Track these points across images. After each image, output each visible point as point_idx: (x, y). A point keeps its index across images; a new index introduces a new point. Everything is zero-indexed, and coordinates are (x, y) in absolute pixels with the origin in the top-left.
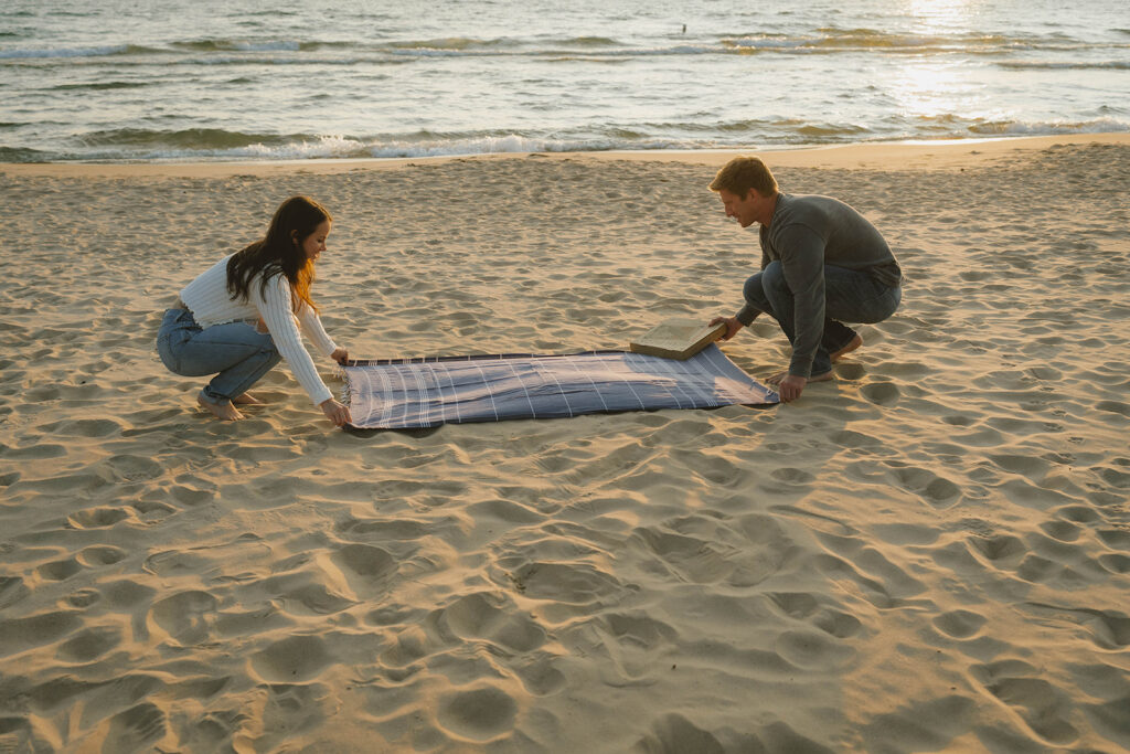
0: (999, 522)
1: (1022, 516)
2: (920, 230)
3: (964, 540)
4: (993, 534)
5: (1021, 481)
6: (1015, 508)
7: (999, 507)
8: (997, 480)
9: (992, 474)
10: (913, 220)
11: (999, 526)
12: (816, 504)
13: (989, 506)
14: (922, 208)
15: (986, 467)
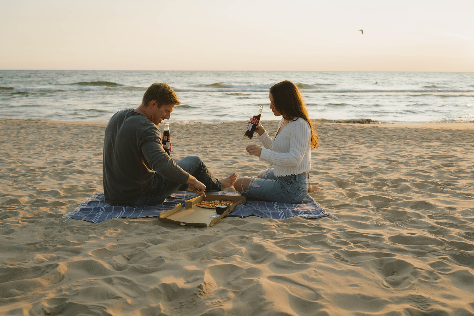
0: (437, 299)
1: (458, 296)
2: (458, 149)
3: (401, 311)
4: (430, 308)
5: (467, 271)
6: (455, 290)
7: (442, 288)
8: (450, 270)
9: (447, 265)
10: (457, 146)
11: (437, 302)
12: (305, 277)
13: (435, 287)
14: (465, 142)
15: (443, 261)
